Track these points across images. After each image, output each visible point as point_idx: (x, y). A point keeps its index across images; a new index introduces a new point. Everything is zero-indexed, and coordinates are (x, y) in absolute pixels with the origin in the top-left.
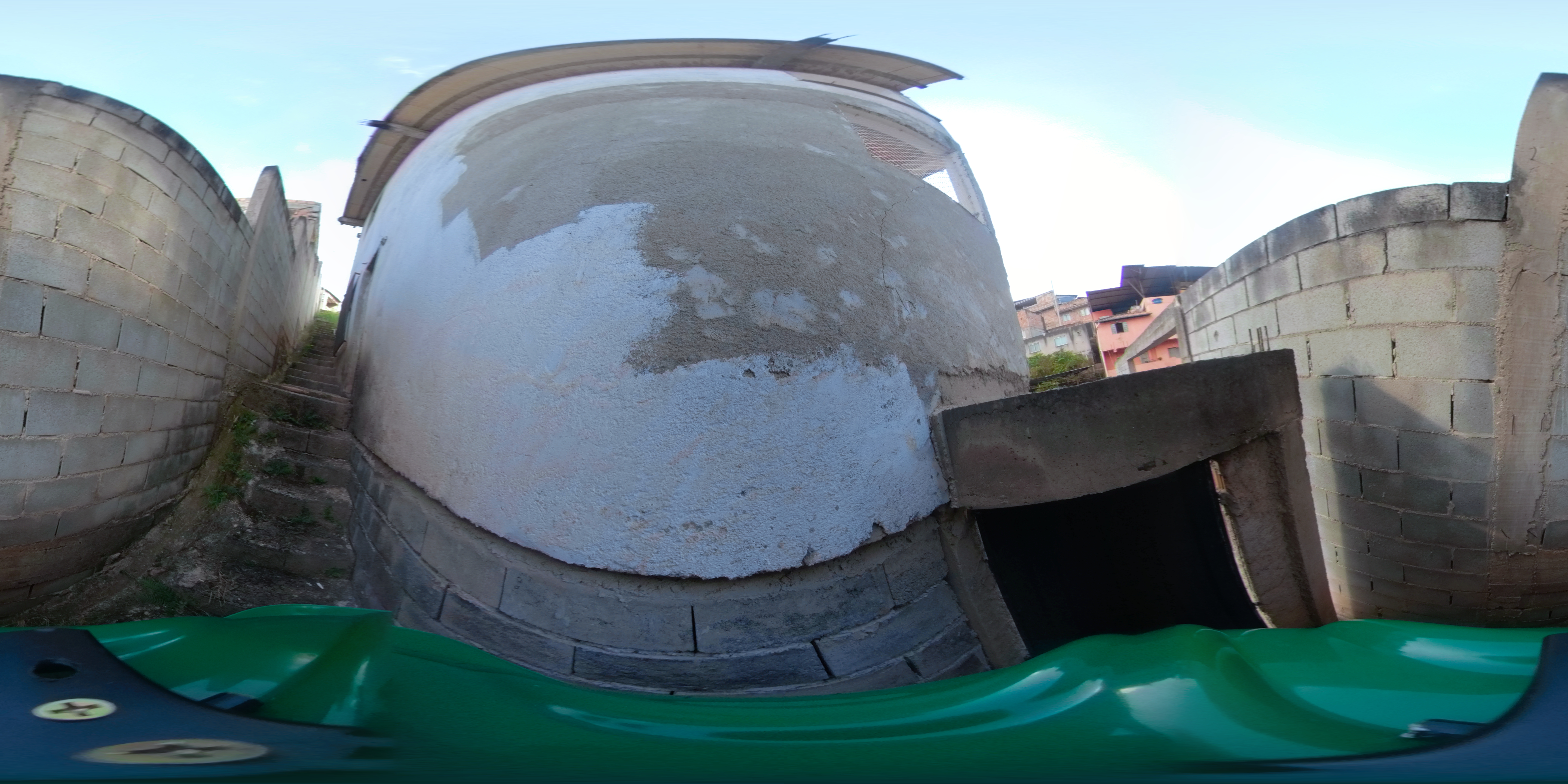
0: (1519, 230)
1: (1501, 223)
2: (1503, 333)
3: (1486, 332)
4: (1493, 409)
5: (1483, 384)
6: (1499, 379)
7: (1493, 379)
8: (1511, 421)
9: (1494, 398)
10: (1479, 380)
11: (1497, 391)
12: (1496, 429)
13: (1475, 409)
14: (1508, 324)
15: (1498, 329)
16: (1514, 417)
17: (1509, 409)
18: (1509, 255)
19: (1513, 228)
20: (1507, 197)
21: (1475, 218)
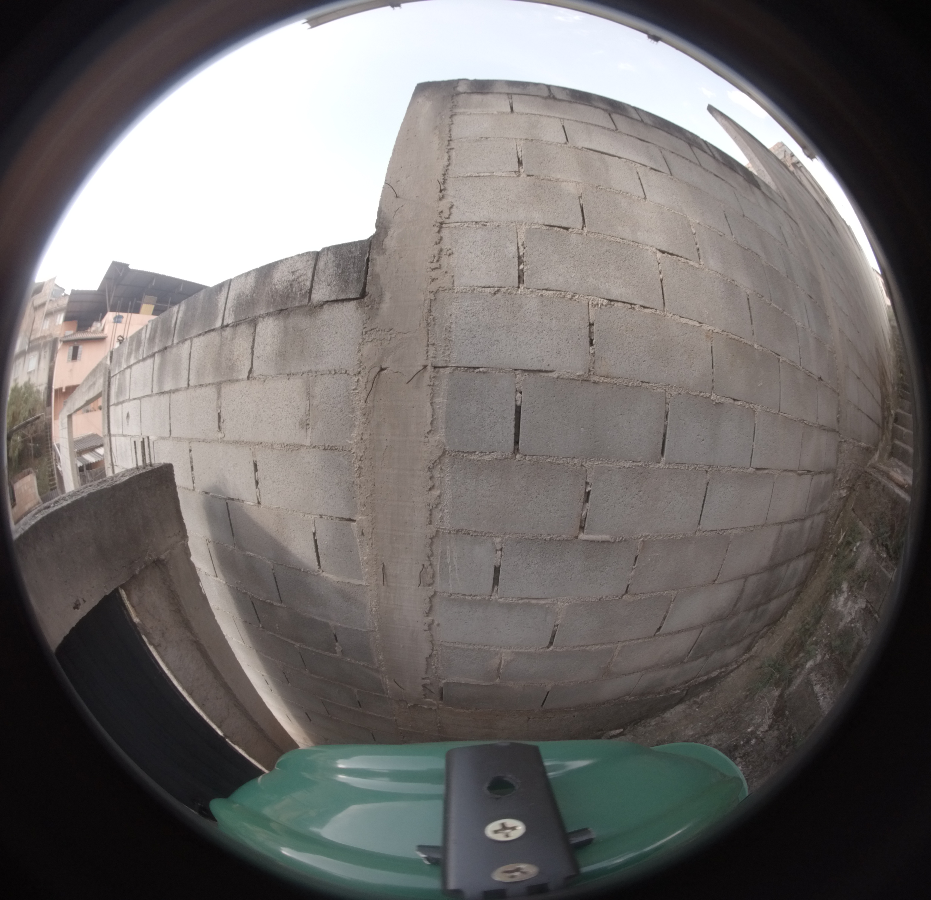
0: (378, 309)
1: (359, 301)
2: (360, 460)
3: (341, 459)
4: (359, 554)
5: (345, 522)
6: (360, 519)
7: (354, 519)
8: (381, 570)
9: (358, 540)
10: (339, 518)
11: (360, 533)
12: (366, 577)
13: (339, 551)
14: (366, 449)
15: (355, 455)
16: (384, 565)
17: (376, 555)
18: (366, 349)
19: (372, 308)
20: (368, 260)
21: (333, 298)
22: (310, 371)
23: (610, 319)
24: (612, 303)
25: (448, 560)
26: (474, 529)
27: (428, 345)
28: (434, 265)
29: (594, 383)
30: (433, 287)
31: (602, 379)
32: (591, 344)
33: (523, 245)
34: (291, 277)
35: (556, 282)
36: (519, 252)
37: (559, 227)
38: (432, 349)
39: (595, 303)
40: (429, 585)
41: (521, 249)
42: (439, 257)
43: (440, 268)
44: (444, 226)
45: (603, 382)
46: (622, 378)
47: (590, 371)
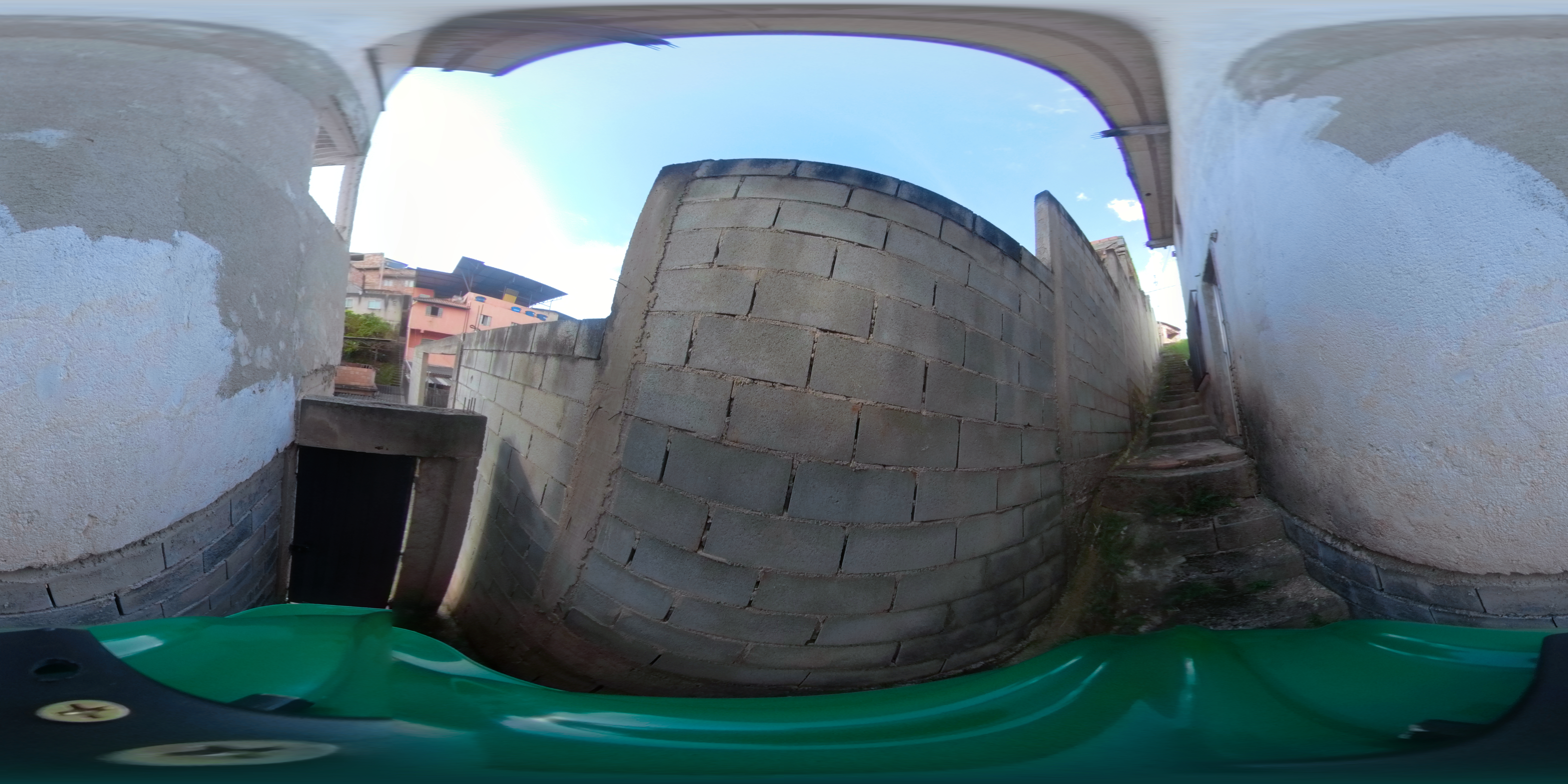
0: (604, 369)
1: (596, 361)
2: (578, 455)
3: (571, 451)
4: (562, 506)
5: (561, 486)
6: (569, 487)
7: (567, 486)
8: (569, 520)
9: (564, 498)
10: (560, 482)
11: (566, 496)
12: (561, 520)
13: (553, 500)
14: (583, 450)
15: (577, 452)
16: (571, 518)
17: (569, 511)
18: (595, 392)
19: (601, 368)
20: (604, 334)
21: (584, 356)
22: (567, 397)
23: (749, 395)
24: (755, 382)
25: (606, 532)
26: (625, 520)
27: (625, 399)
28: (638, 344)
29: (724, 445)
30: (634, 360)
31: (732, 443)
32: (728, 415)
33: (696, 331)
34: (567, 335)
35: (712, 363)
36: (691, 338)
37: (727, 315)
38: (626, 402)
39: (739, 382)
40: (591, 542)
41: (694, 334)
42: (642, 338)
43: (640, 346)
44: (649, 313)
45: (732, 446)
46: (750, 444)
47: (722, 436)
